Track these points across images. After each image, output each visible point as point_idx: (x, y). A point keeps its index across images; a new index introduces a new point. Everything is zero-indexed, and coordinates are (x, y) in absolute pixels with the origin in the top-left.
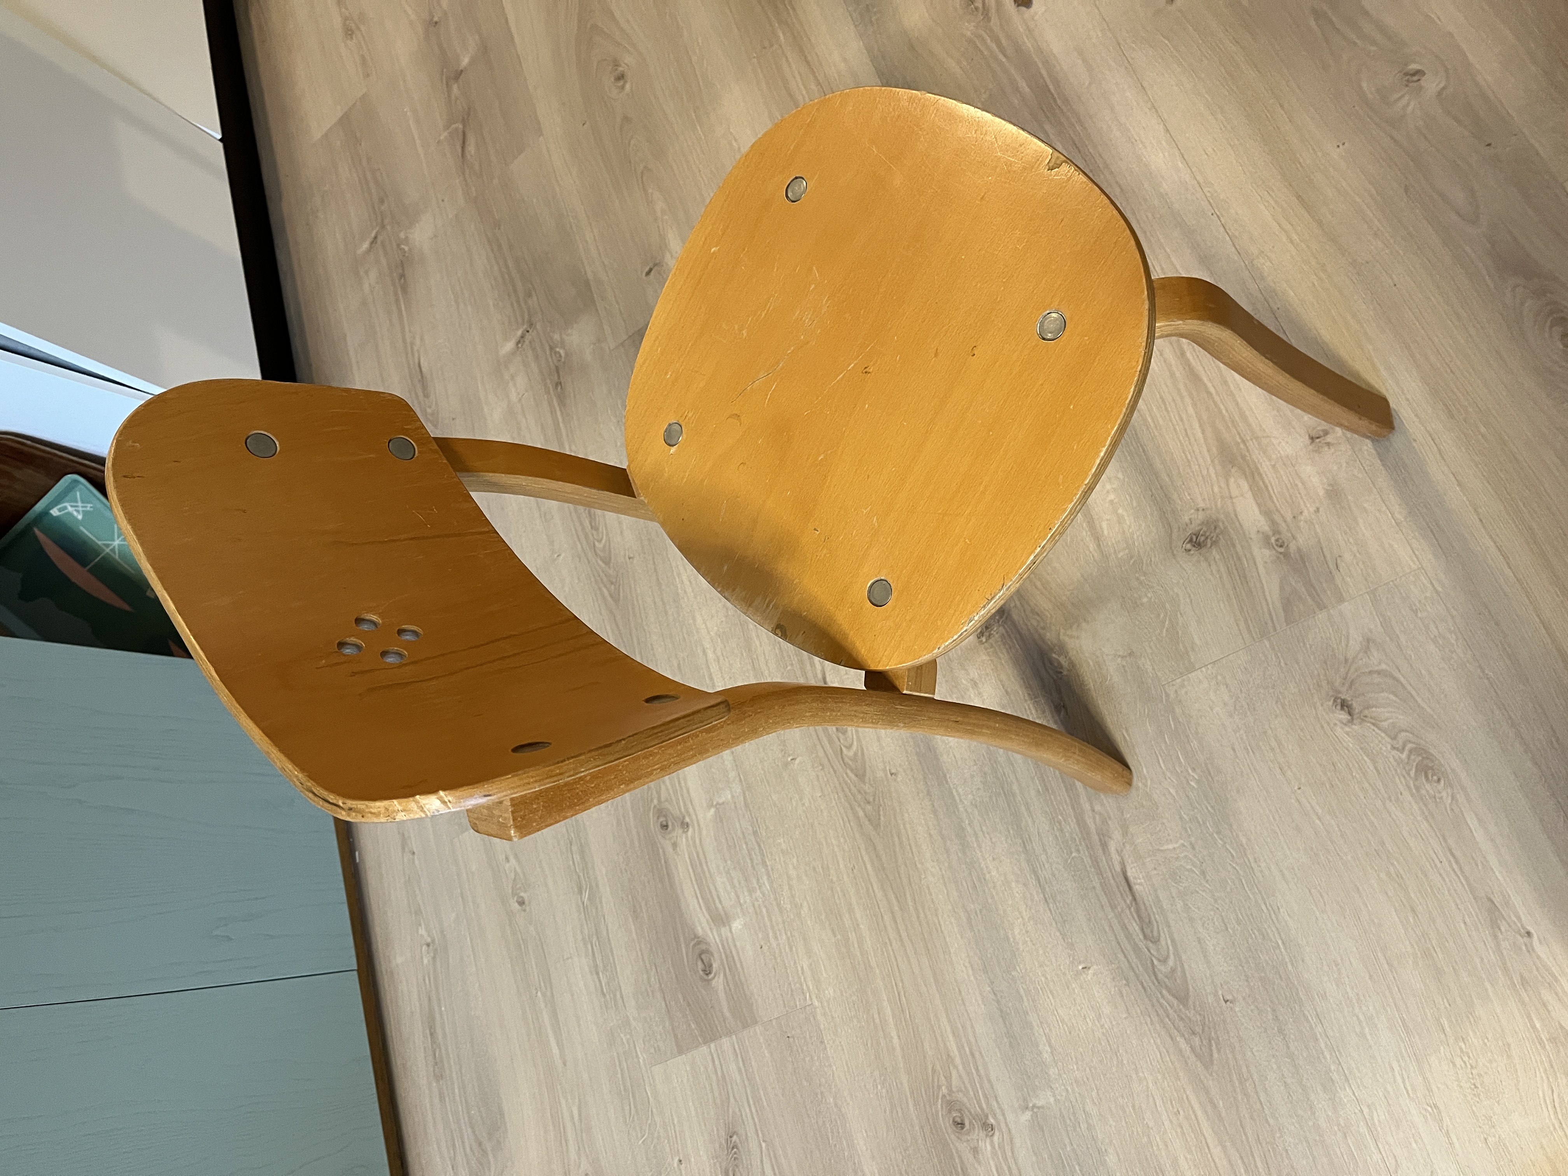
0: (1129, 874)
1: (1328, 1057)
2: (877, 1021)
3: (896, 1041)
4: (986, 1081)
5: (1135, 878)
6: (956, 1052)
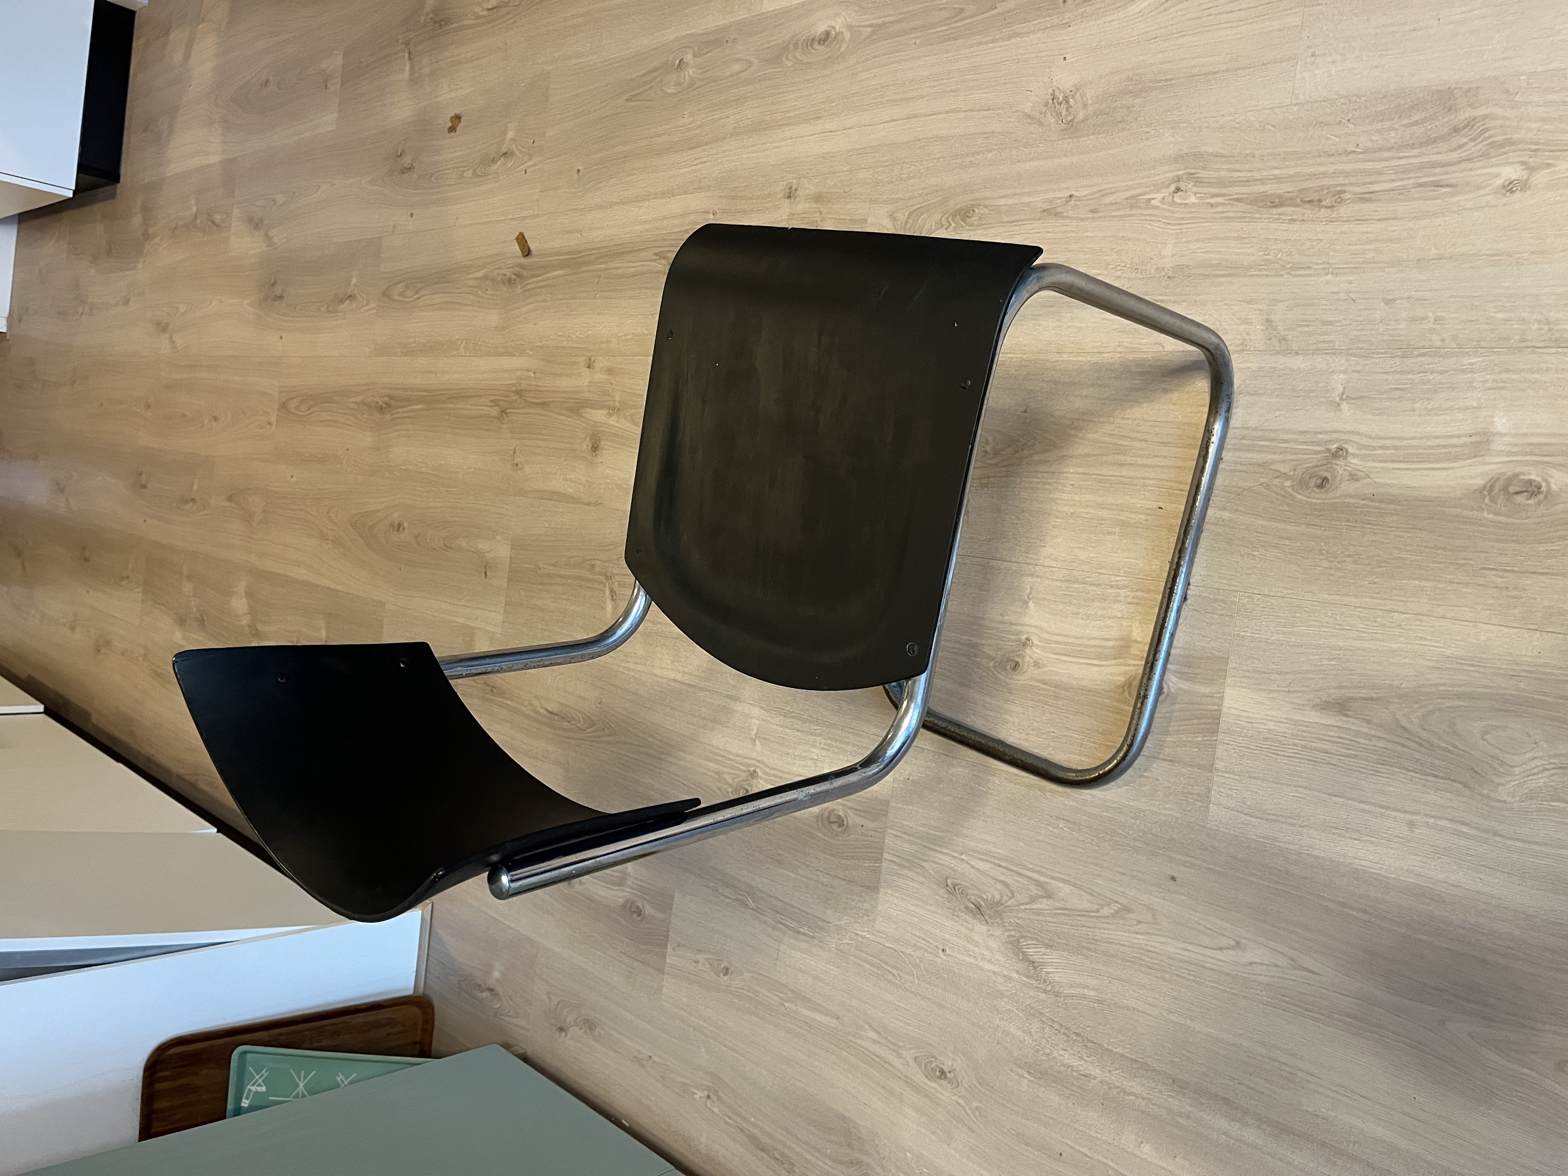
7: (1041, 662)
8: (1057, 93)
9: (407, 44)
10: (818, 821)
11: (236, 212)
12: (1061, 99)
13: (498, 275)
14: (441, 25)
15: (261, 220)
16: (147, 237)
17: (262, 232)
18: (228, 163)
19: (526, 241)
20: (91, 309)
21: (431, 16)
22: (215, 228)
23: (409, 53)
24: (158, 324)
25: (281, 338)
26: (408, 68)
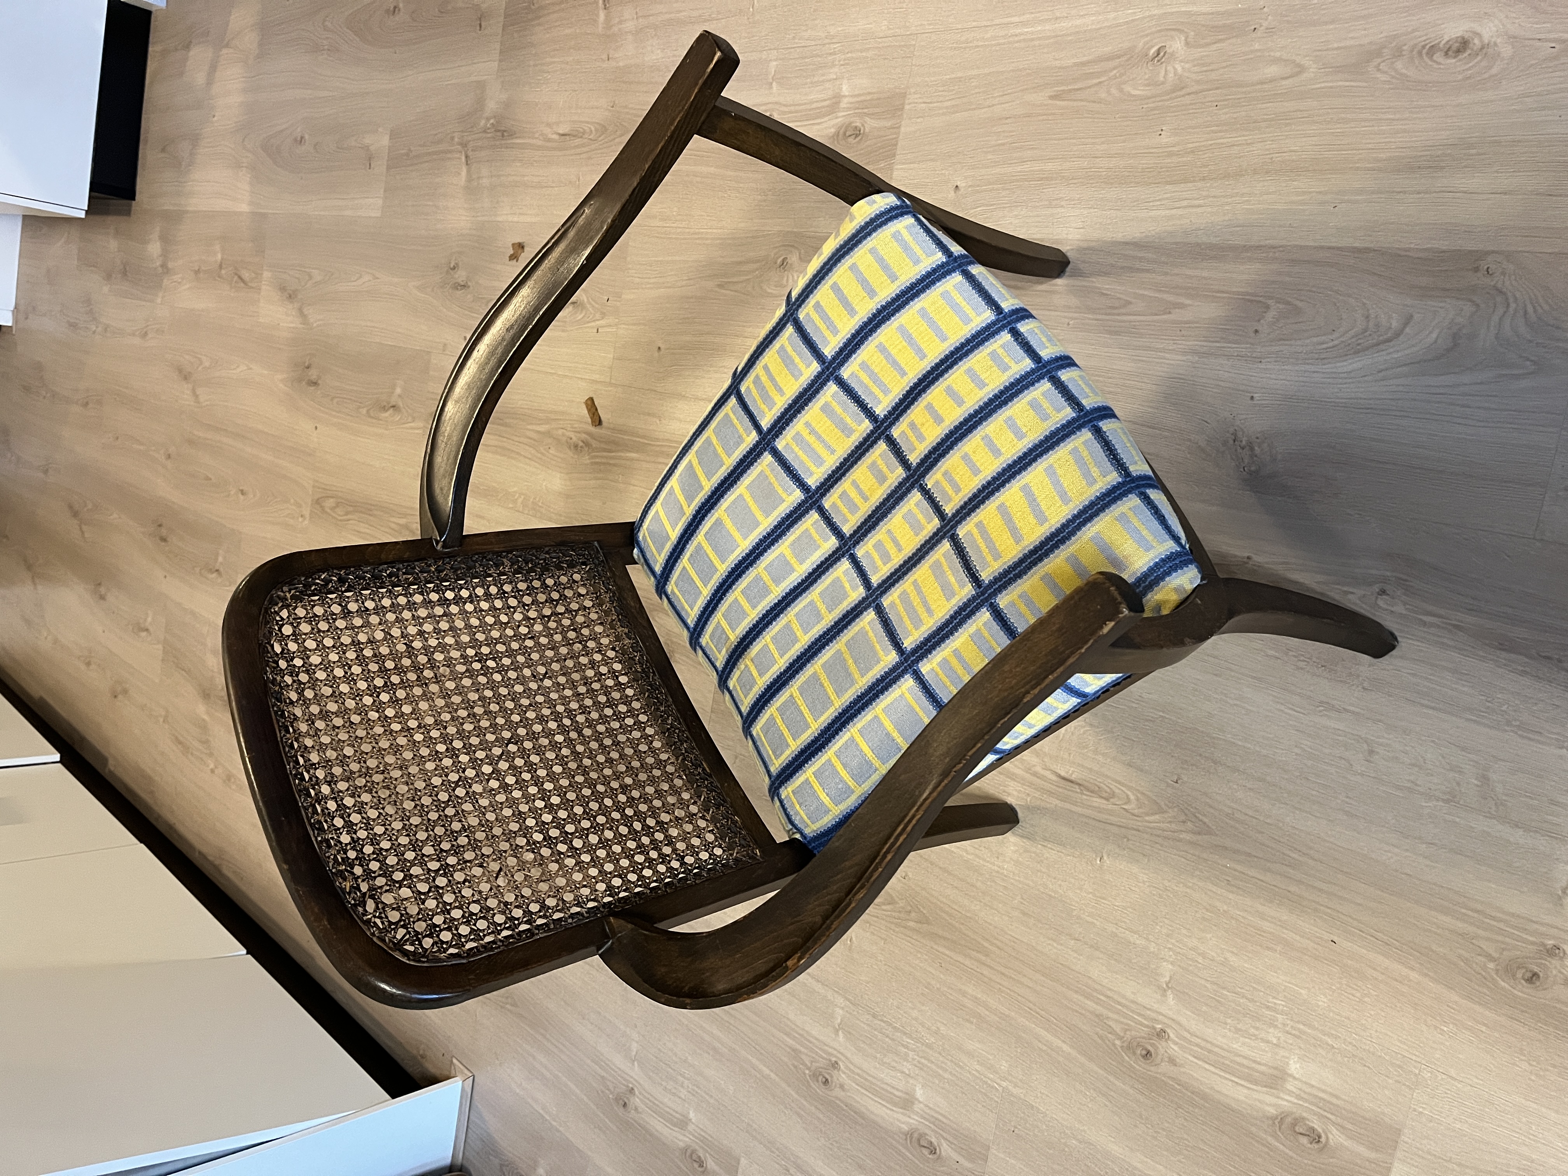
0: (1063, 774)
1: (1249, 746)
2: (1045, 1048)
3: (1065, 1047)
4: (1132, 1005)
5: (1067, 772)
6: (1099, 1007)
7: (1178, 1060)
8: (1240, 434)
9: (464, 145)
10: (906, 1139)
11: (267, 274)
12: (1244, 443)
13: (563, 435)
14: (503, 136)
15: (295, 292)
16: (166, 270)
17: (296, 305)
18: (259, 217)
19: (596, 410)
20: (106, 330)
21: (492, 121)
22: (242, 285)
23: (467, 157)
24: (180, 370)
25: (316, 428)
26: (464, 173)
